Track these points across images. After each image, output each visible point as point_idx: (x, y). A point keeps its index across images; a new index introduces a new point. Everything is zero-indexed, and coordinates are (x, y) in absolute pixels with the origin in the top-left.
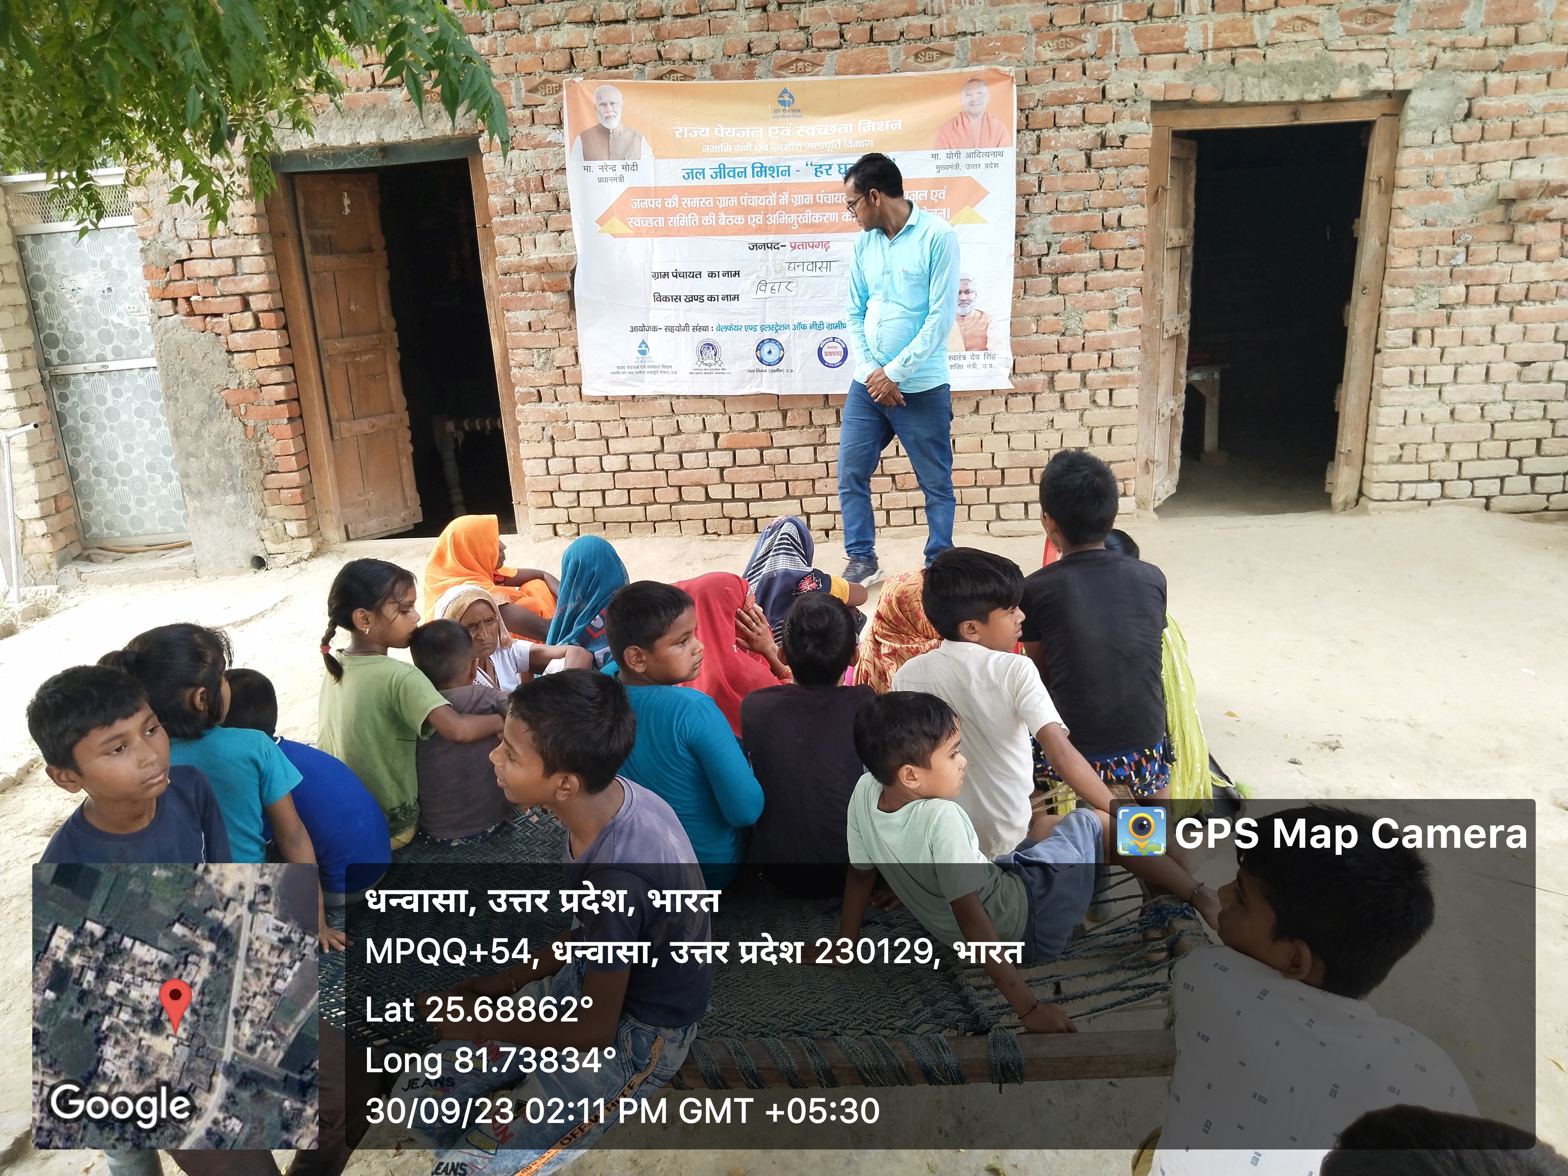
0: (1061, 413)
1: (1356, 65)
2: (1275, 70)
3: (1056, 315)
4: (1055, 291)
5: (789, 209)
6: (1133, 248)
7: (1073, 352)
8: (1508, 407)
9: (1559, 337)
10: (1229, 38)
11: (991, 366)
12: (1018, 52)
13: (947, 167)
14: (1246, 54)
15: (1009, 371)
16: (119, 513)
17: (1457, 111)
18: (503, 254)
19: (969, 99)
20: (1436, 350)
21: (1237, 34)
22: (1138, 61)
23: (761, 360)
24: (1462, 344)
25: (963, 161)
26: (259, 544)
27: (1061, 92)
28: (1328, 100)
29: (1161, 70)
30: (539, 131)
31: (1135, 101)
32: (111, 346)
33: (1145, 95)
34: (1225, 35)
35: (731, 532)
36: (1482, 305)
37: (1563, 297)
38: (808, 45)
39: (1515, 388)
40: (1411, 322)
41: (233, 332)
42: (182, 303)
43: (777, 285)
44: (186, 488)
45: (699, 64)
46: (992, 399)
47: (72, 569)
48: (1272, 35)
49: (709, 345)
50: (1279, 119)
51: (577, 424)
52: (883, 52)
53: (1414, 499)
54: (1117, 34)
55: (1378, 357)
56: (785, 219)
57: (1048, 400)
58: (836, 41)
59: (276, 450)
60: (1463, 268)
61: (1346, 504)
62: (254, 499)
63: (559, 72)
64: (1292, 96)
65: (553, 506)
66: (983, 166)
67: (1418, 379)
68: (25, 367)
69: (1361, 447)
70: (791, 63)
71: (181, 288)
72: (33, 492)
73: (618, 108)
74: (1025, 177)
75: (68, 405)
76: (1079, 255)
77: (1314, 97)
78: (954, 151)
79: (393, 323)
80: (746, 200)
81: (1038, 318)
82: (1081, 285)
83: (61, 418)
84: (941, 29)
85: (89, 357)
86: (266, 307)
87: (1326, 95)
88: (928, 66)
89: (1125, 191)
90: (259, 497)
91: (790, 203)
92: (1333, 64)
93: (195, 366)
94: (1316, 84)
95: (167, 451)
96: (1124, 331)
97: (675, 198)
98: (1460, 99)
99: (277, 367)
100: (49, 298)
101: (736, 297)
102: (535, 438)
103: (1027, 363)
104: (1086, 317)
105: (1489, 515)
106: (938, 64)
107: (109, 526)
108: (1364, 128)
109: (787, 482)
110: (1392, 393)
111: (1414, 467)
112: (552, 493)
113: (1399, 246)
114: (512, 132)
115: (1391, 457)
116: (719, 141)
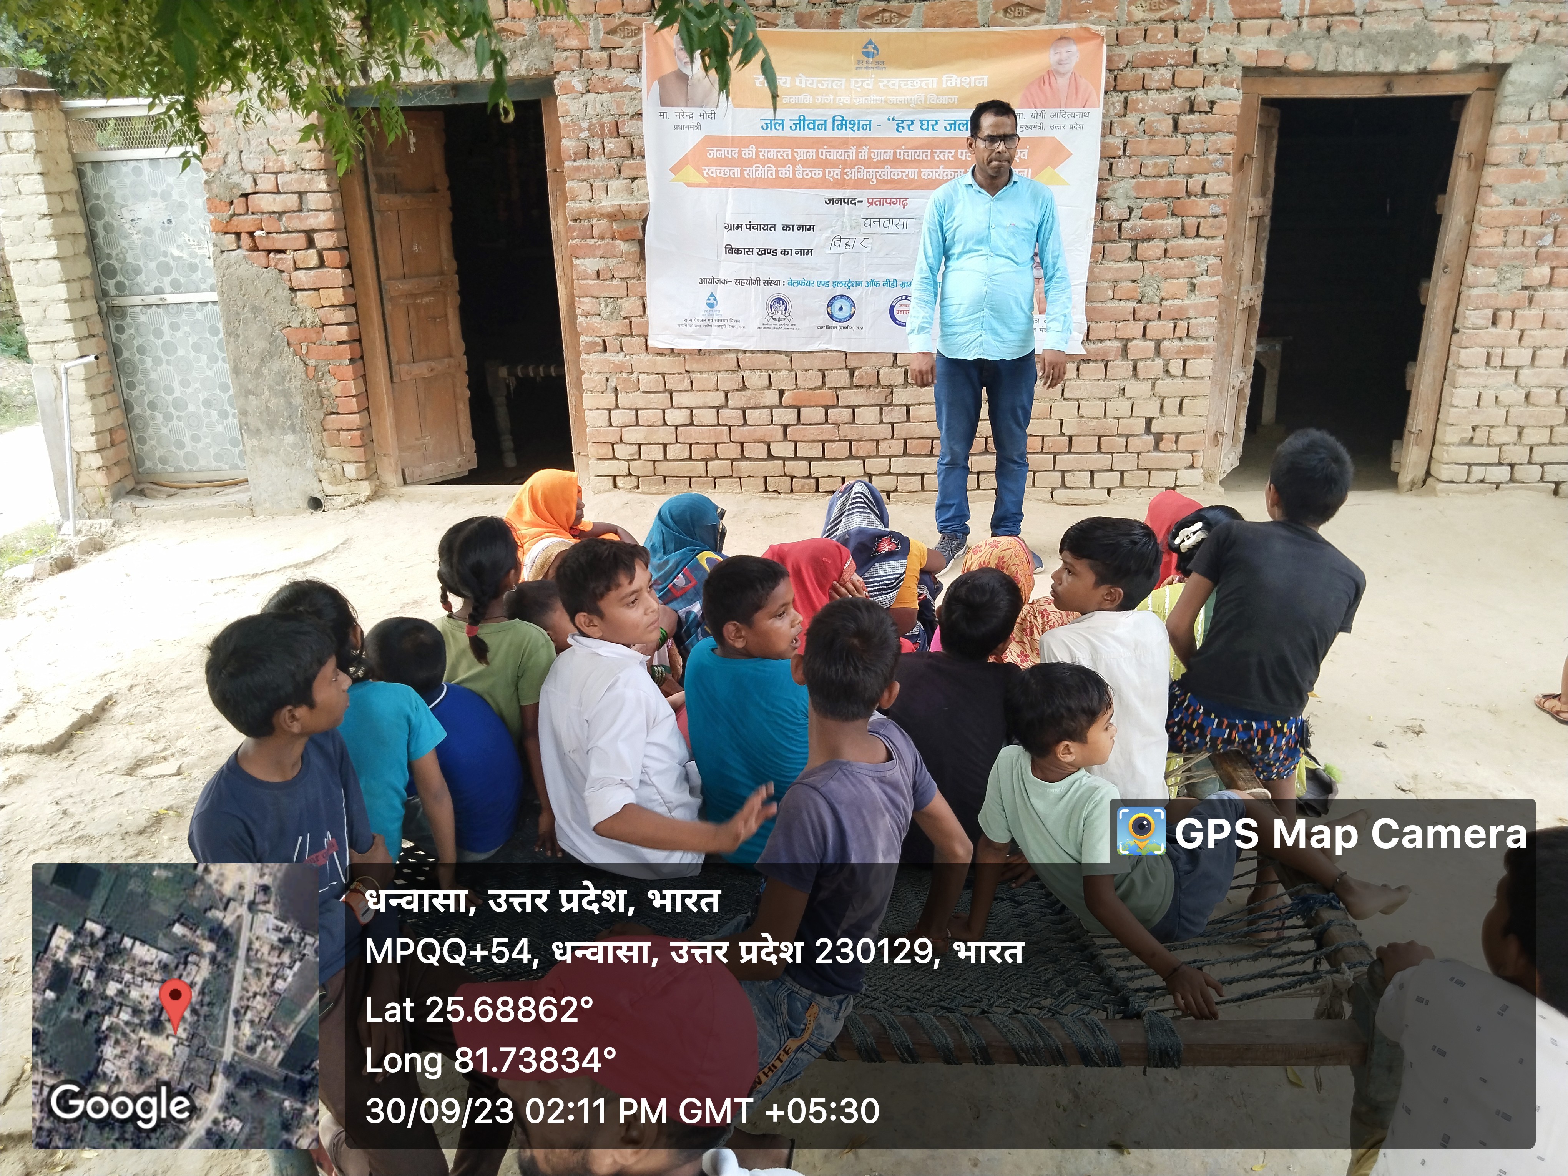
0: (1133, 381)
1: (1456, 36)
2: (1371, 39)
3: (1134, 281)
4: (1134, 257)
5: (868, 164)
6: (1215, 217)
7: (1149, 320)
12: (1109, 11)
13: (1032, 126)
14: (1343, 22)
15: (1082, 337)
16: (173, 448)
17: (1557, 87)
18: (574, 200)
19: (1057, 57)
20: (1516, 332)
21: (1335, 1)
22: (1231, 25)
23: (831, 316)
24: (1543, 327)
25: (1048, 121)
26: (316, 485)
27: (1151, 54)
28: (1424, 73)
29: (1254, 35)
30: (615, 74)
31: (1226, 66)
32: (169, 279)
33: (1237, 61)
34: (1322, 2)
35: (792, 491)
36: (1565, 289)
40: (1492, 303)
41: (297, 269)
42: (245, 237)
43: (852, 241)
44: (244, 426)
45: (783, 11)
47: (126, 504)
49: (780, 300)
50: (1371, 90)
51: (641, 376)
52: (973, 6)
53: (1482, 481)
55: (1455, 337)
56: (864, 174)
57: (1120, 368)
59: (337, 391)
60: (1550, 249)
61: (1413, 484)
62: (313, 440)
63: (639, 14)
64: (1387, 66)
65: (614, 458)
66: (1067, 127)
67: (1496, 361)
68: (83, 298)
69: (1432, 427)
70: (877, 14)
71: (245, 223)
72: (90, 424)
74: (1111, 140)
75: (124, 337)
76: (1160, 222)
77: (1410, 68)
78: (1039, 111)
79: (454, 265)
80: (826, 154)
81: (1115, 284)
82: (1161, 252)
83: (116, 350)
86: (330, 245)
87: (1422, 66)
88: (1016, 21)
89: (1211, 157)
90: (319, 438)
91: (870, 158)
92: (1432, 35)
93: (257, 303)
94: (1413, 55)
95: (225, 388)
96: (1202, 300)
97: (753, 148)
98: (1560, 76)
99: (341, 306)
100: (108, 228)
101: (810, 252)
102: (599, 388)
103: (1101, 329)
104: (1164, 285)
105: (1557, 500)
106: (1028, 20)
107: (163, 461)
108: (1458, 102)
109: (850, 442)
110: (1473, 374)
111: (1485, 449)
112: (613, 444)
113: (1486, 225)
114: (588, 74)
115: (1462, 439)
116: (800, 91)
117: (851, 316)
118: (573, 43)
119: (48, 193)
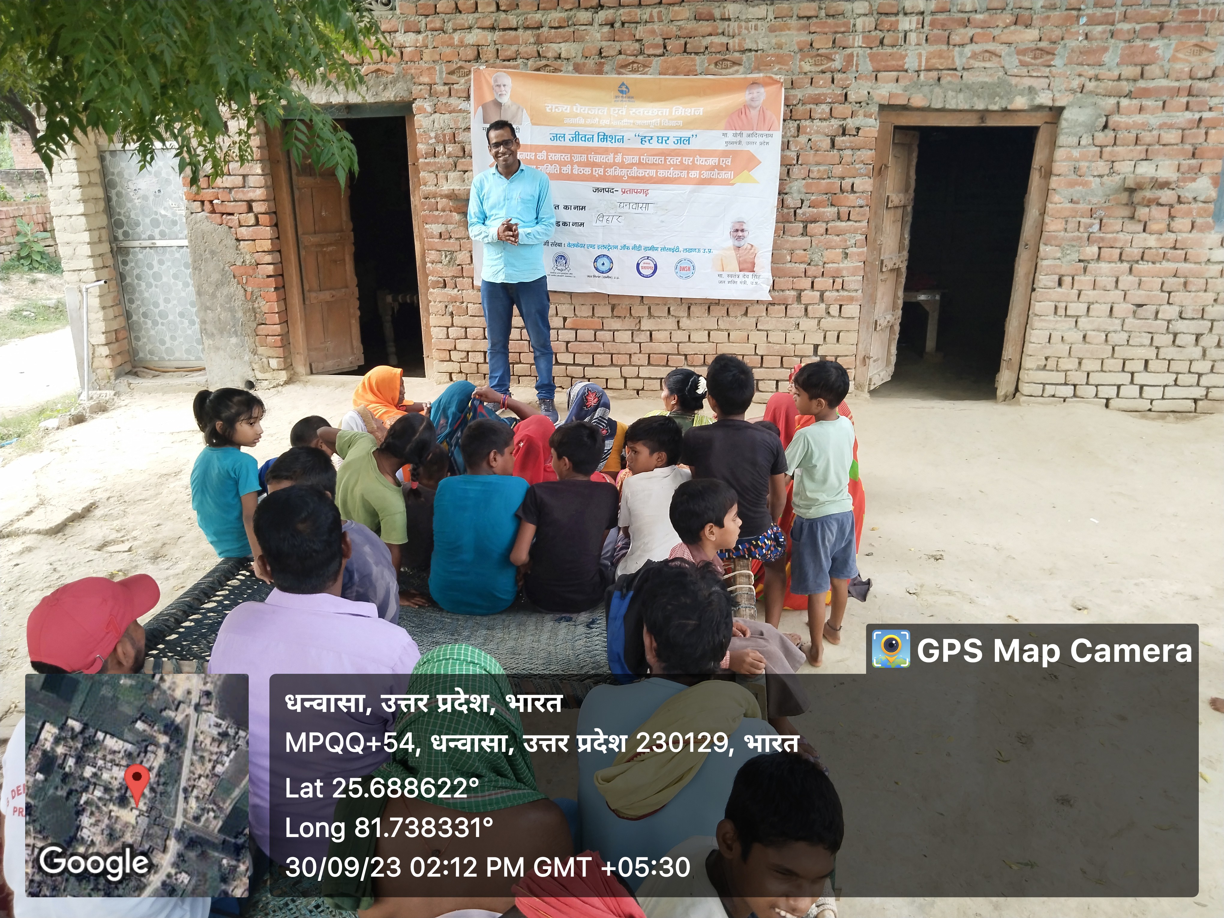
0: (805, 319)
1: (1027, 87)
2: (968, 87)
3: (805, 250)
4: (805, 233)
5: (622, 165)
6: (861, 207)
7: (815, 277)
8: (1125, 336)
9: (1164, 288)
10: (937, 62)
11: (756, 283)
12: (787, 65)
13: (732, 143)
14: (949, 74)
15: (768, 288)
16: (158, 344)
17: (1097, 124)
18: (425, 185)
19: (751, 96)
20: (1075, 292)
21: (942, 60)
22: (871, 76)
23: (597, 269)
24: (1094, 289)
25: (745, 139)
26: (251, 372)
27: (816, 95)
28: (1005, 110)
29: (887, 83)
30: (453, 101)
31: (868, 104)
32: (158, 230)
33: (875, 100)
34: (934, 61)
36: (1110, 262)
37: (1168, 260)
38: (641, 52)
39: (1131, 322)
40: (1057, 271)
41: (241, 226)
42: (207, 204)
43: (611, 218)
44: (203, 331)
45: (565, 62)
46: (756, 307)
47: (124, 381)
48: (968, 62)
50: (971, 122)
51: (469, 305)
52: (693, 60)
53: (1053, 396)
54: (858, 56)
55: (1033, 294)
56: (618, 172)
57: (796, 310)
58: (660, 51)
59: (265, 309)
60: (1098, 235)
61: (1006, 398)
62: (249, 341)
63: (469, 61)
64: (980, 106)
65: (450, 360)
66: (758, 143)
67: (1061, 311)
68: (100, 241)
69: (1018, 357)
70: (629, 64)
71: (208, 194)
72: (101, 326)
73: (508, 89)
74: (788, 153)
75: (127, 268)
76: (823, 210)
77: (996, 108)
78: (738, 132)
79: (351, 226)
80: (593, 158)
81: (792, 252)
82: (823, 231)
83: (122, 277)
84: (734, 46)
85: (143, 236)
86: (263, 210)
87: (1004, 106)
88: (724, 72)
89: (857, 166)
90: (253, 340)
91: (623, 161)
92: (1010, 85)
93: (214, 248)
94: (997, 98)
95: (193, 305)
96: (852, 265)
97: (544, 153)
98: (1100, 116)
99: (269, 252)
100: (119, 194)
101: (582, 224)
102: (440, 312)
104: (826, 253)
105: (1108, 411)
106: (731, 70)
107: (151, 353)
108: (1031, 133)
109: (612, 354)
110: (1042, 320)
111: (1055, 373)
112: (450, 351)
113: (1052, 216)
114: (435, 101)
115: (1038, 366)
116: (576, 116)
117: (610, 269)
118: (425, 79)
119: (79, 172)
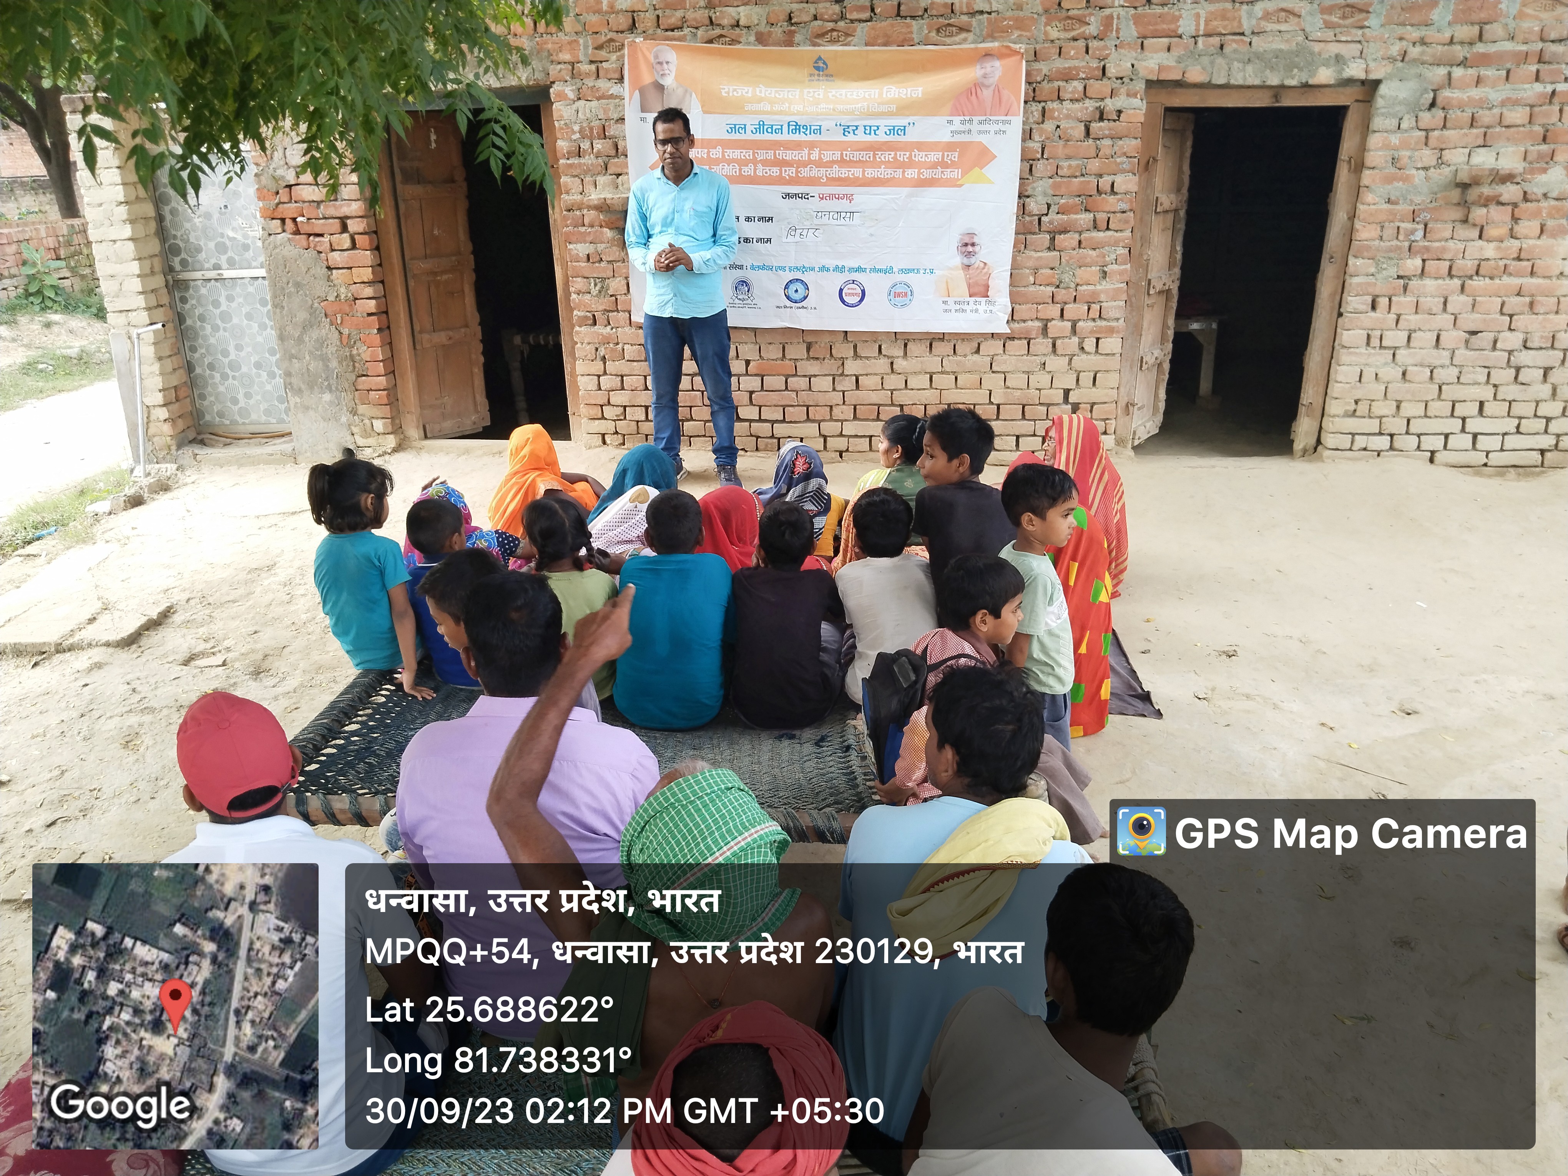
0: (1052, 357)
1: (1333, 55)
2: (1259, 56)
3: (1052, 269)
4: (1052, 247)
5: (819, 164)
6: (1124, 212)
7: (1066, 303)
8: (1455, 371)
9: (1505, 310)
10: (1219, 25)
11: (991, 311)
12: (1028, 31)
13: (960, 132)
14: (1234, 41)
15: (1006, 317)
16: (229, 404)
17: (1422, 101)
18: (567, 193)
19: (983, 71)
20: (1393, 317)
21: (1226, 22)
22: (1135, 44)
23: (788, 297)
24: (1416, 312)
25: (975, 127)
26: (349, 437)
27: (1065, 68)
28: (1306, 86)
29: (1156, 52)
30: (602, 84)
31: (1131, 80)
32: (226, 257)
33: (1140, 75)
34: (1215, 23)
35: (757, 449)
36: (1436, 278)
37: (1510, 274)
38: (843, 17)
39: (1462, 354)
40: (1371, 290)
41: (333, 250)
42: (288, 222)
43: (805, 231)
44: (288, 386)
45: (745, 31)
46: (991, 342)
47: (188, 451)
48: (1258, 24)
49: (744, 282)
50: (1261, 101)
51: (626, 347)
52: (909, 26)
53: (1365, 449)
54: (1118, 18)
55: (1340, 320)
56: (815, 172)
58: (866, 15)
59: (366, 356)
60: (1421, 244)
61: (1305, 452)
62: (347, 398)
63: (622, 32)
64: (1274, 81)
65: (603, 418)
66: (992, 133)
67: (1375, 342)
68: (153, 273)
69: (1321, 401)
70: (826, 33)
71: (289, 210)
72: (157, 382)
73: (673, 67)
74: (1030, 144)
75: (187, 306)
76: (1075, 216)
77: (1294, 82)
78: (967, 118)
79: (470, 247)
80: (782, 154)
81: (1036, 271)
82: (1076, 243)
83: (181, 318)
84: (961, 7)
85: (207, 266)
86: (361, 230)
87: (1304, 81)
88: (948, 40)
89: (1118, 160)
90: (351, 397)
91: (820, 158)
92: (1312, 53)
93: (299, 279)
94: (1296, 70)
95: (272, 352)
96: (1112, 286)
97: (720, 149)
98: (1426, 91)
99: (370, 283)
100: (173, 212)
101: (769, 240)
102: (589, 357)
103: (1023, 310)
104: (1079, 272)
105: (1432, 466)
106: (957, 39)
107: (221, 415)
109: (808, 407)
110: (1351, 353)
111: (1367, 420)
112: (602, 406)
113: (1364, 220)
114: (579, 84)
115: (1346, 411)
116: (760, 100)
117: (805, 298)
118: (566, 56)
119: (124, 184)
